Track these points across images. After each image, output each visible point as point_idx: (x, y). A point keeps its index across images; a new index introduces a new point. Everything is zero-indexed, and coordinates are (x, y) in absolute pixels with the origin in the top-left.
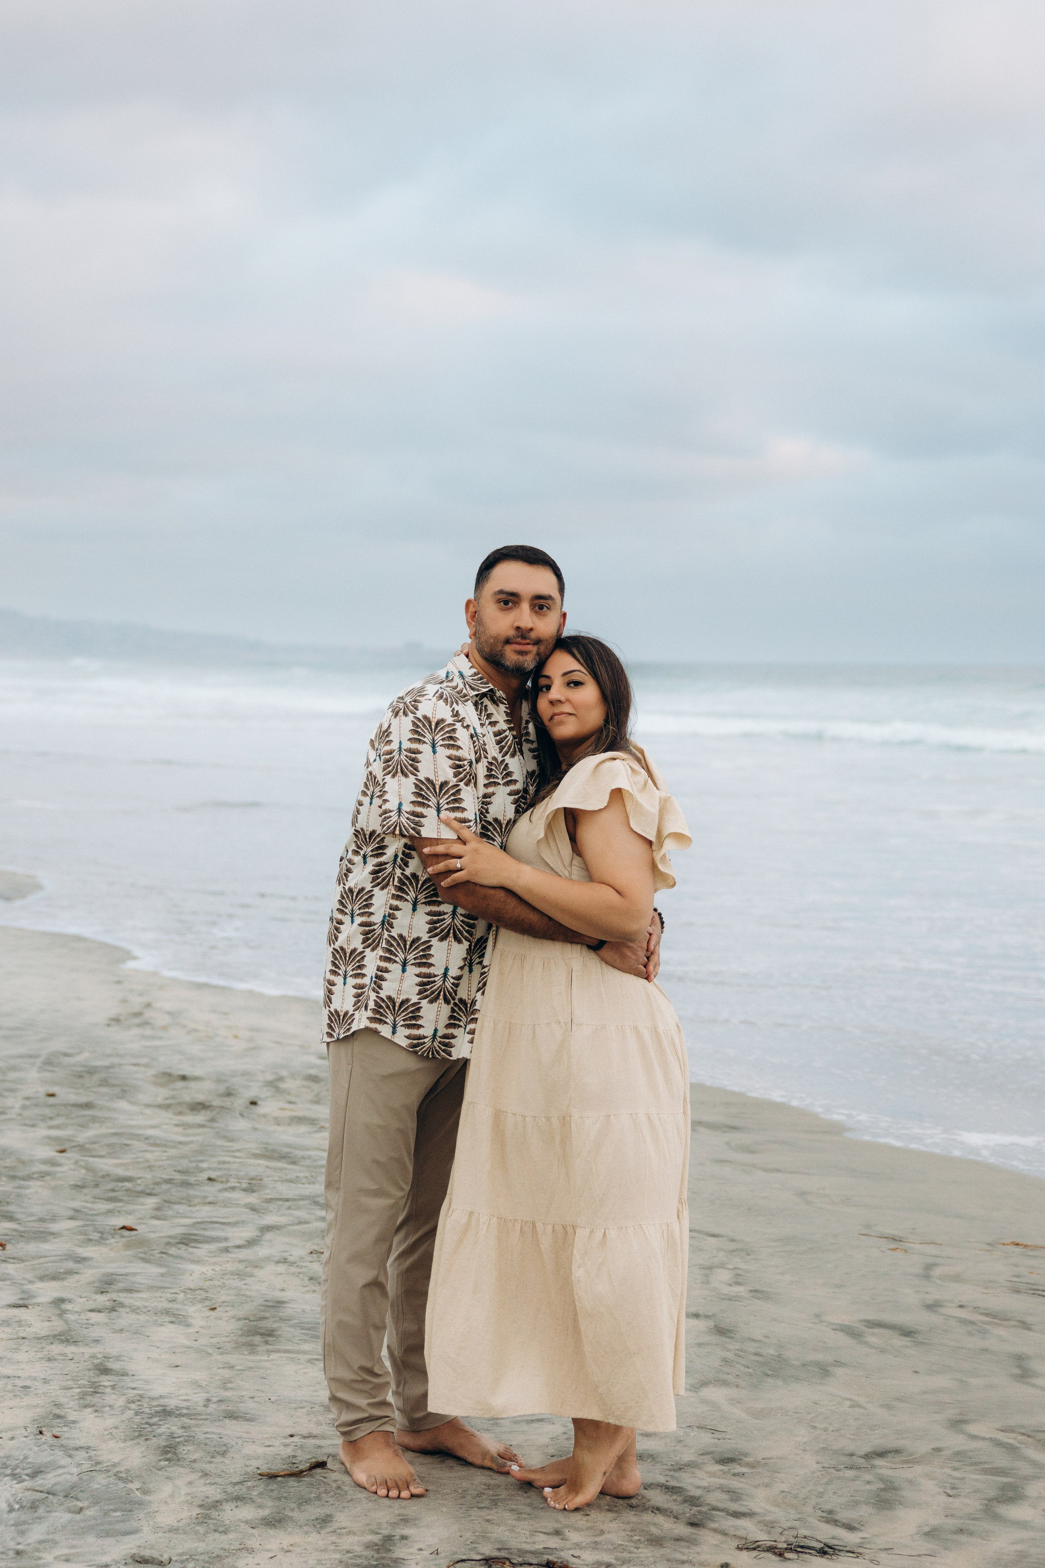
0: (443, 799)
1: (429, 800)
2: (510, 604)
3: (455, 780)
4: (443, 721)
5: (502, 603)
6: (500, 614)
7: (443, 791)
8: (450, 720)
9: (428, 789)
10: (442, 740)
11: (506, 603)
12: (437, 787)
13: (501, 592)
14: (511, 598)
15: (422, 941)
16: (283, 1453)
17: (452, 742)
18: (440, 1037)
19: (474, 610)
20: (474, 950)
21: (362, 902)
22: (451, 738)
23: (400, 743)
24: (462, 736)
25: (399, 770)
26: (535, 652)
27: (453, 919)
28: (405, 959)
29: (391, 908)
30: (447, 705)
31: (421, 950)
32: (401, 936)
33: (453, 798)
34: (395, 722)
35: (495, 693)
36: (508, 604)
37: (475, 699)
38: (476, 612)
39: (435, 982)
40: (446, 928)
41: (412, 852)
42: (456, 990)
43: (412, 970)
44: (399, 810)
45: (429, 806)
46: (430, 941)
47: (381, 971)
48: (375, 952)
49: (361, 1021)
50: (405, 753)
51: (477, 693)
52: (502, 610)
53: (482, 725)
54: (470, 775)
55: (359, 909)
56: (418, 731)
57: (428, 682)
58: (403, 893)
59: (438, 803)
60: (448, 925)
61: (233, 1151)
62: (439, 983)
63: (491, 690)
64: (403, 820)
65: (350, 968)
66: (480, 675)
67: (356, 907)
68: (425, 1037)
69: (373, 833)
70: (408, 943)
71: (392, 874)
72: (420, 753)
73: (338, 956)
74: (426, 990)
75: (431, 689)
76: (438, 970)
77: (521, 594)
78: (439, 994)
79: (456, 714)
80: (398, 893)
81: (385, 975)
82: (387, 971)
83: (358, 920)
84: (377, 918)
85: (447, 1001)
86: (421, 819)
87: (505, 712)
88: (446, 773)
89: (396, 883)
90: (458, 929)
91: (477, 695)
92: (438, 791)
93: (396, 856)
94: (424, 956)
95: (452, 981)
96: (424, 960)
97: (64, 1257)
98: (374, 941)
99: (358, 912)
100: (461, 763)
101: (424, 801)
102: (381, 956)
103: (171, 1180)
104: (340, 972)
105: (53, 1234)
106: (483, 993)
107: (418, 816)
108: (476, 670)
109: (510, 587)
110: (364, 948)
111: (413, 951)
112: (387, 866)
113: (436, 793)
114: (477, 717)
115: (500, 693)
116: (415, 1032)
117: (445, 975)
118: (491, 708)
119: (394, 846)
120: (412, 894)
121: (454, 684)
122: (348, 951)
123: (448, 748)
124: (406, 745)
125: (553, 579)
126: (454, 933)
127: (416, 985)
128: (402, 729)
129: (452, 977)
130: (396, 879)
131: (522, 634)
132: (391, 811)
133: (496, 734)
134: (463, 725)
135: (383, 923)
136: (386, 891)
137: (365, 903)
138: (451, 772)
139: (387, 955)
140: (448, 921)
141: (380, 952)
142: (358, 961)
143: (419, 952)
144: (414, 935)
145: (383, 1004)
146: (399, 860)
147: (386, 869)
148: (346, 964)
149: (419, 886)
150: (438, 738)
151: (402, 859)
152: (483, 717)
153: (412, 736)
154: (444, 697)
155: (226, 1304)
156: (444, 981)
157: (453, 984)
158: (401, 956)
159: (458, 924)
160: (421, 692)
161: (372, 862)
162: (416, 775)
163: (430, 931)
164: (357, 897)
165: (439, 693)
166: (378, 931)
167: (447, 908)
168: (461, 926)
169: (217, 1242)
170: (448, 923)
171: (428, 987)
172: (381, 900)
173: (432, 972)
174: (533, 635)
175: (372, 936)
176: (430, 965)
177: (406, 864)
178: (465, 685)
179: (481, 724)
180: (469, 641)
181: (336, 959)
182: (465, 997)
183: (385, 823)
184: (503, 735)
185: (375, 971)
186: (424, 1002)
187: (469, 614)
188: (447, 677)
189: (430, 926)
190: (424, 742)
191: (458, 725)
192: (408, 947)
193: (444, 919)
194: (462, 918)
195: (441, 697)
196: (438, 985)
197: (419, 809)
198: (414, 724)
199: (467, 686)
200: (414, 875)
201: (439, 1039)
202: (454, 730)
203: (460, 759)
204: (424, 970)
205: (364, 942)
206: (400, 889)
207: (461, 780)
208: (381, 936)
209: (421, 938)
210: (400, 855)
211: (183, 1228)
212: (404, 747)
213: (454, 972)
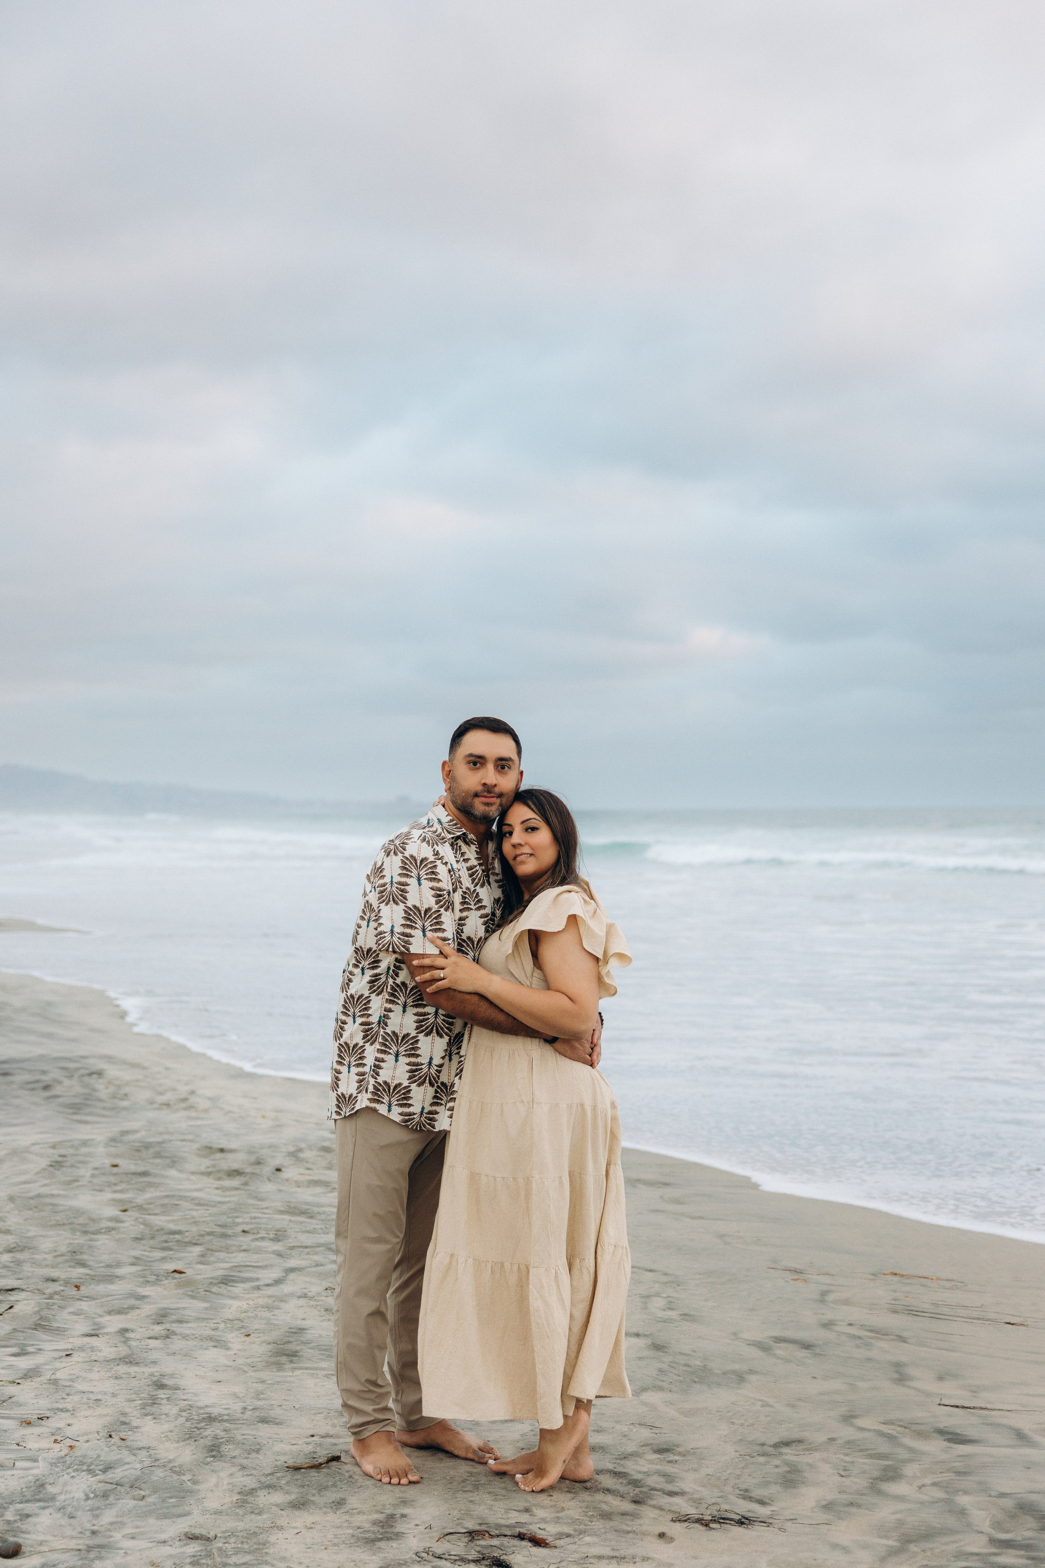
0: (427, 922)
1: (416, 923)
2: (478, 765)
3: (437, 906)
4: (426, 859)
5: (472, 764)
6: (470, 773)
7: (427, 916)
8: (432, 859)
9: (415, 914)
10: (426, 874)
11: (475, 764)
12: (423, 913)
13: (471, 755)
14: (478, 760)
15: (411, 1036)
16: (305, 1450)
17: (434, 876)
18: (426, 1113)
19: (448, 770)
20: (453, 1043)
21: (362, 1006)
22: (433, 873)
23: (392, 877)
24: (442, 870)
25: (391, 899)
26: (498, 804)
27: (436, 1019)
28: (398, 1051)
29: (385, 1011)
30: (429, 846)
31: (410, 1044)
32: (394, 1033)
33: (435, 921)
34: (387, 861)
35: (467, 836)
36: (477, 765)
37: (452, 840)
38: (450, 771)
39: (422, 1069)
40: (430, 1025)
41: (401, 965)
42: (439, 1076)
43: (403, 1060)
44: (392, 931)
45: (416, 928)
46: (417, 1036)
47: (379, 1061)
48: (374, 1046)
49: (363, 1101)
50: (396, 885)
51: (453, 836)
52: (471, 769)
53: (458, 862)
54: (449, 903)
55: (360, 1011)
56: (406, 868)
57: (413, 828)
58: (394, 998)
59: (424, 925)
60: (432, 1023)
61: (263, 1209)
62: (425, 1070)
63: (464, 834)
64: (395, 939)
65: (353, 1059)
66: (455, 822)
67: (357, 1010)
68: (414, 1114)
69: (369, 950)
70: (400, 1038)
71: (386, 983)
72: (408, 885)
73: (343, 1050)
74: (415, 1076)
75: (416, 833)
76: (424, 1060)
77: (487, 757)
78: (425, 1079)
79: (436, 854)
80: (391, 998)
81: (382, 1064)
82: (383, 1061)
83: (359, 1020)
84: (374, 1019)
85: (432, 1085)
86: (410, 939)
87: (475, 851)
88: (429, 901)
89: (389, 990)
90: (440, 1026)
91: (453, 838)
92: (423, 916)
93: (389, 968)
94: (413, 1049)
95: (436, 1068)
96: (413, 1052)
97: (128, 1296)
98: (372, 1037)
99: (359, 1014)
100: (441, 893)
101: (412, 924)
102: (378, 1049)
103: (212, 1232)
104: (345, 1062)
105: (117, 1277)
106: (460, 1078)
107: (407, 937)
108: (451, 818)
109: (478, 751)
110: (364, 1043)
111: (404, 1044)
112: (381, 976)
113: (422, 917)
114: (453, 855)
115: (471, 836)
116: (406, 1110)
117: (430, 1063)
118: (464, 848)
119: (387, 961)
120: (402, 999)
121: (434, 829)
122: (351, 1046)
123: (431, 881)
124: (397, 879)
125: (512, 744)
126: (437, 1029)
127: (407, 1071)
128: (393, 867)
129: (435, 1065)
130: (389, 987)
131: (488, 789)
132: (385, 933)
133: (469, 869)
134: (442, 862)
135: (379, 1022)
136: (381, 996)
137: (364, 1007)
138: (433, 900)
139: (383, 1048)
140: (432, 1020)
141: (377, 1046)
142: (360, 1054)
143: (409, 1045)
144: (404, 1032)
145: (380, 1088)
146: (391, 971)
147: (381, 978)
148: (350, 1056)
149: (408, 992)
150: (422, 873)
151: (393, 971)
152: (459, 856)
153: (401, 872)
154: (427, 839)
155: (258, 1331)
156: (429, 1068)
157: (436, 1070)
158: (394, 1048)
159: (439, 1022)
160: (408, 835)
161: (369, 973)
162: (405, 903)
163: (417, 1028)
164: (357, 1002)
165: (423, 836)
166: (376, 1029)
167: (430, 1010)
168: (442, 1023)
169: (251, 1282)
170: (431, 1022)
171: (416, 1073)
172: (377, 1004)
173: (419, 1061)
174: (497, 790)
175: (371, 1033)
176: (418, 1056)
177: (397, 975)
178: (443, 830)
179: (456, 861)
180: (445, 794)
181: (341, 1052)
182: (446, 1081)
183: (380, 942)
184: (474, 870)
185: (374, 1061)
186: (413, 1086)
187: (445, 773)
188: (428, 823)
189: (417, 1024)
190: (411, 877)
191: (438, 862)
192: (399, 1041)
193: (428, 1019)
194: (443, 1017)
195: (424, 840)
196: (425, 1072)
197: (408, 931)
198: (403, 861)
199: (445, 831)
200: (403, 984)
201: (425, 1115)
202: (435, 866)
203: (440, 890)
204: (413, 1060)
205: (364, 1038)
206: (392, 995)
207: (442, 907)
208: (378, 1032)
209: (410, 1034)
210: (392, 968)
211: (223, 1271)
212: (395, 880)
213: (437, 1061)
